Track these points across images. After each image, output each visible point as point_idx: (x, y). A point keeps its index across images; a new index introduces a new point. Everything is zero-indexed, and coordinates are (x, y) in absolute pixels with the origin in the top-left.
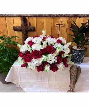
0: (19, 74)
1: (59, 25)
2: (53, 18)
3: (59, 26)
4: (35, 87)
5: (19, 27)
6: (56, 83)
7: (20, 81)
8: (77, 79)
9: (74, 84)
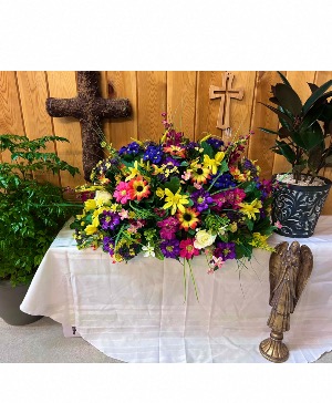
0: (74, 285)
1: (222, 96)
4: (135, 332)
5: (69, 101)
6: (216, 314)
8: (297, 296)
9: (288, 315)
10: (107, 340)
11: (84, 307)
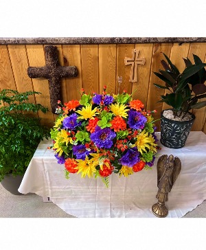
1: (133, 63)
2: (120, 46)
3: (133, 65)
4: (82, 199)
5: (41, 69)
6: (128, 190)
7: (51, 189)
8: (173, 183)
9: (167, 193)
10: (67, 204)
11: (54, 187)
